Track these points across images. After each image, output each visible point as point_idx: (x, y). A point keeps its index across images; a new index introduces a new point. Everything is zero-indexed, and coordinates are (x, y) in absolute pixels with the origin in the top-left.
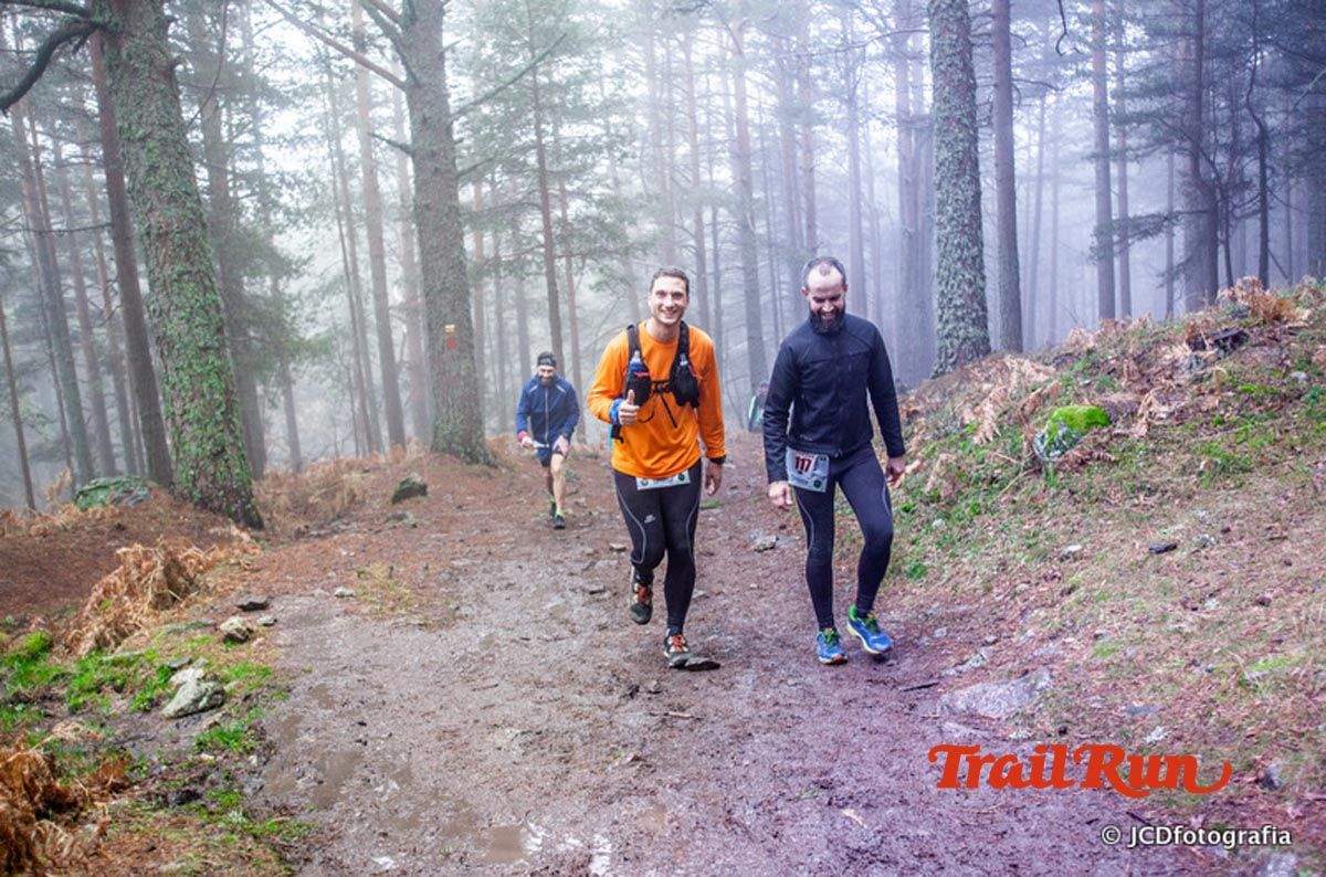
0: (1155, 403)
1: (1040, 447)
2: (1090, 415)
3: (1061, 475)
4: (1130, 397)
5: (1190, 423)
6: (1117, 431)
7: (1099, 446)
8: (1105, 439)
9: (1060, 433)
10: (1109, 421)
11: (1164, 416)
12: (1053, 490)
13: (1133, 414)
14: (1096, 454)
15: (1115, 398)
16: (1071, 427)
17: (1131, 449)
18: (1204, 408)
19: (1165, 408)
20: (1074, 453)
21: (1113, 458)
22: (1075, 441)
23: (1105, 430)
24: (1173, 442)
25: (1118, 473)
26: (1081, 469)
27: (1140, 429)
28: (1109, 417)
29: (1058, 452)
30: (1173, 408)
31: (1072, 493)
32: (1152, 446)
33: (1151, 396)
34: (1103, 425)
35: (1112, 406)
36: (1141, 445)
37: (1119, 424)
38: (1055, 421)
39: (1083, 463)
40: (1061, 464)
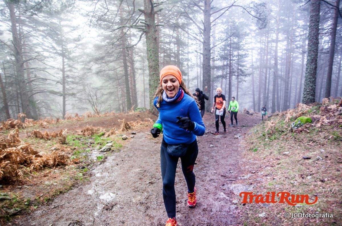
0: (325, 119)
1: (293, 126)
2: (307, 120)
3: (295, 133)
4: (319, 116)
5: (332, 126)
6: (313, 125)
7: (306, 128)
8: (308, 126)
9: (298, 123)
10: (312, 122)
11: (327, 122)
12: (292, 137)
13: (318, 121)
14: (305, 129)
15: (315, 116)
16: (301, 122)
17: (314, 130)
18: (338, 122)
19: (328, 121)
20: (300, 129)
21: (308, 131)
22: (301, 126)
23: (310, 124)
24: (326, 130)
25: (308, 135)
26: (301, 133)
27: (319, 125)
28: (312, 120)
29: (296, 128)
30: (330, 121)
31: (295, 138)
32: (320, 130)
33: (324, 117)
34: (310, 123)
35: (314, 118)
36: (317, 129)
37: (314, 123)
38: (298, 120)
39: (301, 131)
40: (296, 131)
